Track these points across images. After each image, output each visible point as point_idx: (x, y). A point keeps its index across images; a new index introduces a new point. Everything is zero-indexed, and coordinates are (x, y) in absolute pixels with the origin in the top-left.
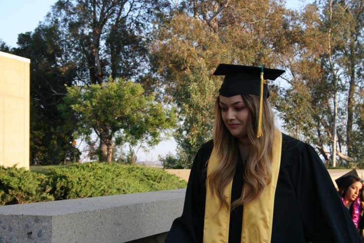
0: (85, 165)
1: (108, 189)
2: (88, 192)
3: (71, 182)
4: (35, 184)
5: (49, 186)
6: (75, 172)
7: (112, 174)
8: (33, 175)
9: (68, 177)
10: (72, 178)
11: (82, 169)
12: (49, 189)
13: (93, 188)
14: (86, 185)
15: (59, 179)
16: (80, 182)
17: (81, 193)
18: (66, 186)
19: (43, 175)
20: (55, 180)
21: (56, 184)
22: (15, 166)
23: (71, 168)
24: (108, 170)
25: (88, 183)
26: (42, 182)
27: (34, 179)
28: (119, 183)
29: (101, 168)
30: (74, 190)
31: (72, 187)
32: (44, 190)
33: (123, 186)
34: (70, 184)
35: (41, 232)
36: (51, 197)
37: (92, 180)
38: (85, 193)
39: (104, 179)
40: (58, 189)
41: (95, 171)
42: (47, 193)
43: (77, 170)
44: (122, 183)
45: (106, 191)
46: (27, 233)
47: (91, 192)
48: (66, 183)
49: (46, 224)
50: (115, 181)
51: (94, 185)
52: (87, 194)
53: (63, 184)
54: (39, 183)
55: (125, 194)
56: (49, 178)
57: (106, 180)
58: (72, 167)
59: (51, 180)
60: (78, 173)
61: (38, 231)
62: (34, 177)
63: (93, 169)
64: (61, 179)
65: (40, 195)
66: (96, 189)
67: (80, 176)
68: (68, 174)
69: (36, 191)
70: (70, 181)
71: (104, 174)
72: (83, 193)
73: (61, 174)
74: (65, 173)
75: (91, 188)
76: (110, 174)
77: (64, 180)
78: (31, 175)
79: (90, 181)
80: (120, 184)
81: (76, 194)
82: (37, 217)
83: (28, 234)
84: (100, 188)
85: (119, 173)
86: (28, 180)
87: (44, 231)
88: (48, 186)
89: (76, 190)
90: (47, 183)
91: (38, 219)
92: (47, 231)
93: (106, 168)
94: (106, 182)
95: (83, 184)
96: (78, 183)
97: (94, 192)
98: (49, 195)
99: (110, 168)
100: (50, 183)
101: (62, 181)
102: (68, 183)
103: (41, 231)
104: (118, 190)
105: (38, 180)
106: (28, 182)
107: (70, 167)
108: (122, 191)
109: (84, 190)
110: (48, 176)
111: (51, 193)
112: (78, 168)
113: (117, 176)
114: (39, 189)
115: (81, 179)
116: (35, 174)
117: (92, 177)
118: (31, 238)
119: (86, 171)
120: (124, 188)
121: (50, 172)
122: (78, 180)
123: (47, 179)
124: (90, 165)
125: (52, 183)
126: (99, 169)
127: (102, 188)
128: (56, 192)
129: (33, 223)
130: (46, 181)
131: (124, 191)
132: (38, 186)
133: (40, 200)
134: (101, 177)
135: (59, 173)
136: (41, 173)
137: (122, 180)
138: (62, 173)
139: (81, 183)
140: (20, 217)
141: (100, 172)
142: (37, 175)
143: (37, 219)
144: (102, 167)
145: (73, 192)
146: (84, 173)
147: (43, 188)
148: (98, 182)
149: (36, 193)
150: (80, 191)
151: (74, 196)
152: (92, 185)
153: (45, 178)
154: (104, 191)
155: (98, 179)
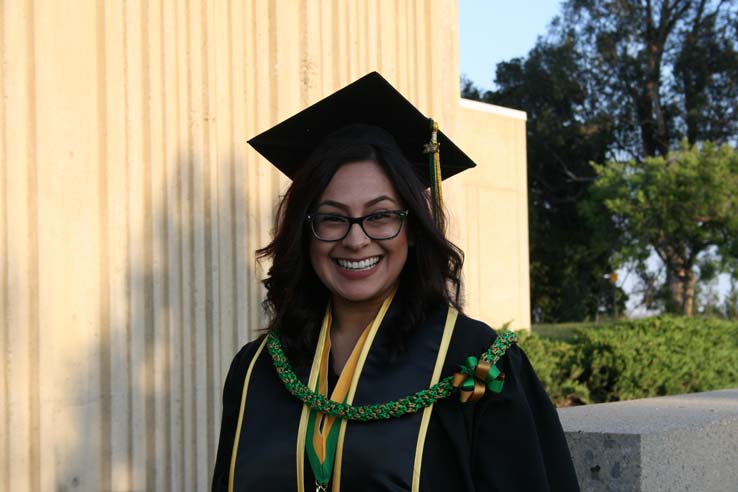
0: (647, 324)
1: (699, 371)
2: (657, 377)
3: (621, 357)
4: (550, 362)
5: (578, 365)
6: (627, 337)
7: (705, 341)
8: (544, 345)
9: (616, 348)
10: (622, 349)
11: (642, 333)
12: (577, 372)
13: (666, 369)
14: (651, 363)
15: (596, 352)
16: (638, 358)
17: (642, 380)
18: (610, 365)
19: (563, 344)
20: (588, 353)
21: (591, 361)
22: (505, 326)
23: (619, 330)
24: (695, 332)
25: (655, 361)
26: (562, 357)
27: (547, 352)
28: (720, 360)
29: (681, 329)
30: (628, 374)
31: (625, 368)
32: (568, 375)
33: (728, 365)
34: (619, 361)
35: (619, 468)
36: (582, 389)
37: (663, 353)
38: (651, 379)
39: (688, 351)
40: (596, 372)
41: (668, 334)
42: (574, 380)
43: (631, 333)
44: (726, 357)
45: (694, 374)
46: (589, 468)
47: (663, 378)
48: (611, 360)
49: (629, 450)
50: (711, 355)
51: (667, 362)
52: (655, 382)
53: (604, 361)
54: (557, 360)
55: (733, 381)
56: (576, 351)
57: (694, 354)
58: (621, 327)
59: (580, 354)
60: (635, 339)
61: (613, 464)
62: (546, 348)
63: (665, 331)
64: (601, 351)
65: (560, 384)
66: (674, 371)
67: (639, 345)
68: (615, 342)
69: (552, 376)
70: (618, 355)
71: (686, 340)
72: (646, 380)
73: (599, 343)
74: (608, 339)
75: (662, 370)
76: (699, 341)
77: (606, 354)
78: (540, 343)
79: (658, 354)
80: (723, 361)
81: (633, 381)
82: (609, 435)
83: (592, 470)
84: (681, 368)
85: (719, 338)
86: (536, 353)
87: (625, 465)
88: (574, 366)
89: (632, 375)
90: (573, 360)
91: (612, 441)
92: (630, 465)
93: (691, 328)
94: (693, 358)
95: (646, 362)
96: (635, 360)
97: (670, 378)
98: (580, 384)
99: (699, 328)
100: (579, 361)
101: (603, 356)
102: (614, 360)
103: (617, 465)
104: (719, 372)
105: (555, 354)
106: (536, 358)
107: (617, 327)
108: (726, 375)
109: (649, 374)
110: (575, 346)
111: (581, 379)
112: (632, 328)
113: (715, 344)
114: (558, 372)
115: (641, 351)
116: (547, 341)
117: (663, 348)
118: (598, 479)
119: (649, 334)
120: (730, 369)
121: (576, 337)
122: (634, 353)
123: (572, 353)
124: (658, 323)
125: (582, 360)
126: (677, 331)
127: (685, 369)
128: (591, 379)
129: (601, 448)
130: (570, 357)
131: (731, 374)
132: (553, 366)
133: (559, 394)
134: (682, 347)
135: (596, 340)
136: (561, 339)
137: (725, 353)
138: (602, 340)
139: (641, 360)
140: (574, 437)
141: (678, 336)
142: (552, 345)
143: (609, 440)
144: (682, 325)
145: (625, 378)
146: (646, 338)
147: (564, 371)
148: (675, 358)
149: (554, 381)
150: (641, 376)
151: (629, 386)
152: (664, 364)
153: (569, 350)
154: (690, 375)
155: (675, 351)
